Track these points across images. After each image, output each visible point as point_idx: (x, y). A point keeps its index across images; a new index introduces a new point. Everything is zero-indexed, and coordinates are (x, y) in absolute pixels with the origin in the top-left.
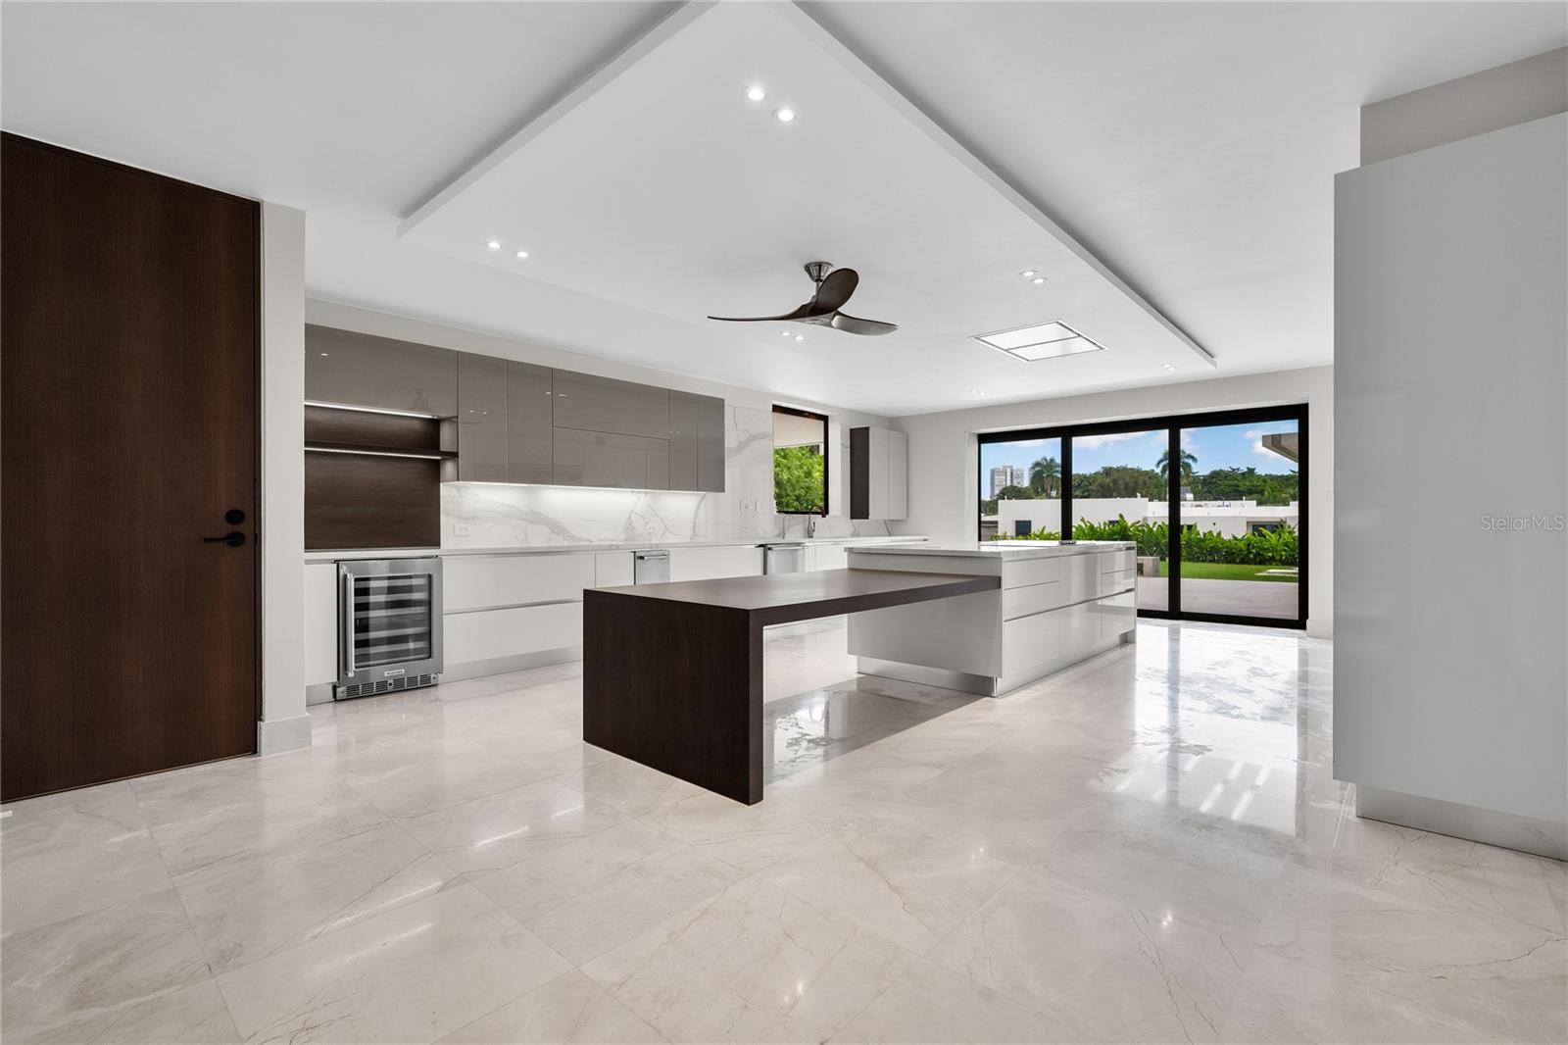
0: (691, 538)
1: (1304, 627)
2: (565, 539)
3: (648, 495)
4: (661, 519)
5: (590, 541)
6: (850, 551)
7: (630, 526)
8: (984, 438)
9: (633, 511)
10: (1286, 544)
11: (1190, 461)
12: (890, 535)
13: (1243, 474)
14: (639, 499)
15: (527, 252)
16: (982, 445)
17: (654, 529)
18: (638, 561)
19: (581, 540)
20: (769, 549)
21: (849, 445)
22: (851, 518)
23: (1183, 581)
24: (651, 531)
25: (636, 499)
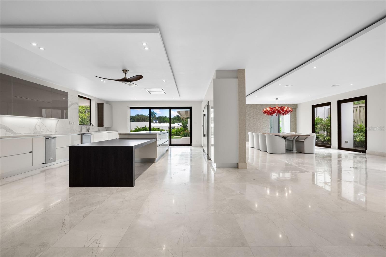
0: (55, 132)
1: (191, 145)
2: (11, 134)
3: (41, 120)
4: (46, 126)
5: (21, 134)
6: (120, 134)
7: (35, 129)
8: (131, 108)
9: (36, 124)
10: (175, 132)
11: (155, 114)
12: (107, 131)
13: (165, 117)
14: (38, 120)
15: (44, 48)
16: (131, 110)
17: (43, 130)
18: (46, 139)
19: (18, 133)
20: (83, 135)
21: (97, 107)
22: (98, 126)
23: (172, 139)
24: (42, 130)
25: (37, 120)
